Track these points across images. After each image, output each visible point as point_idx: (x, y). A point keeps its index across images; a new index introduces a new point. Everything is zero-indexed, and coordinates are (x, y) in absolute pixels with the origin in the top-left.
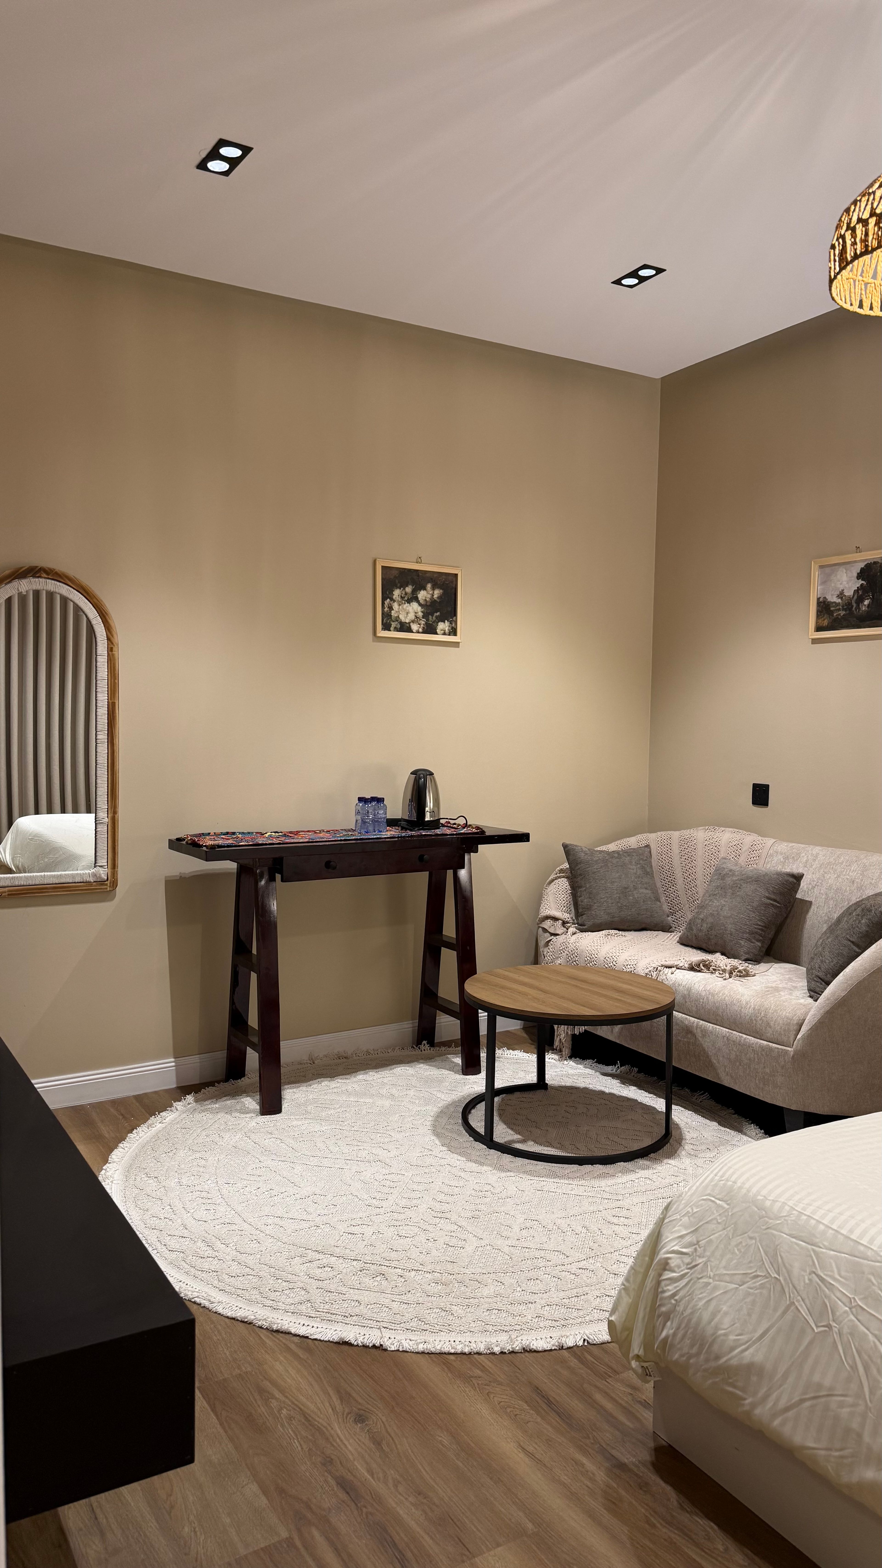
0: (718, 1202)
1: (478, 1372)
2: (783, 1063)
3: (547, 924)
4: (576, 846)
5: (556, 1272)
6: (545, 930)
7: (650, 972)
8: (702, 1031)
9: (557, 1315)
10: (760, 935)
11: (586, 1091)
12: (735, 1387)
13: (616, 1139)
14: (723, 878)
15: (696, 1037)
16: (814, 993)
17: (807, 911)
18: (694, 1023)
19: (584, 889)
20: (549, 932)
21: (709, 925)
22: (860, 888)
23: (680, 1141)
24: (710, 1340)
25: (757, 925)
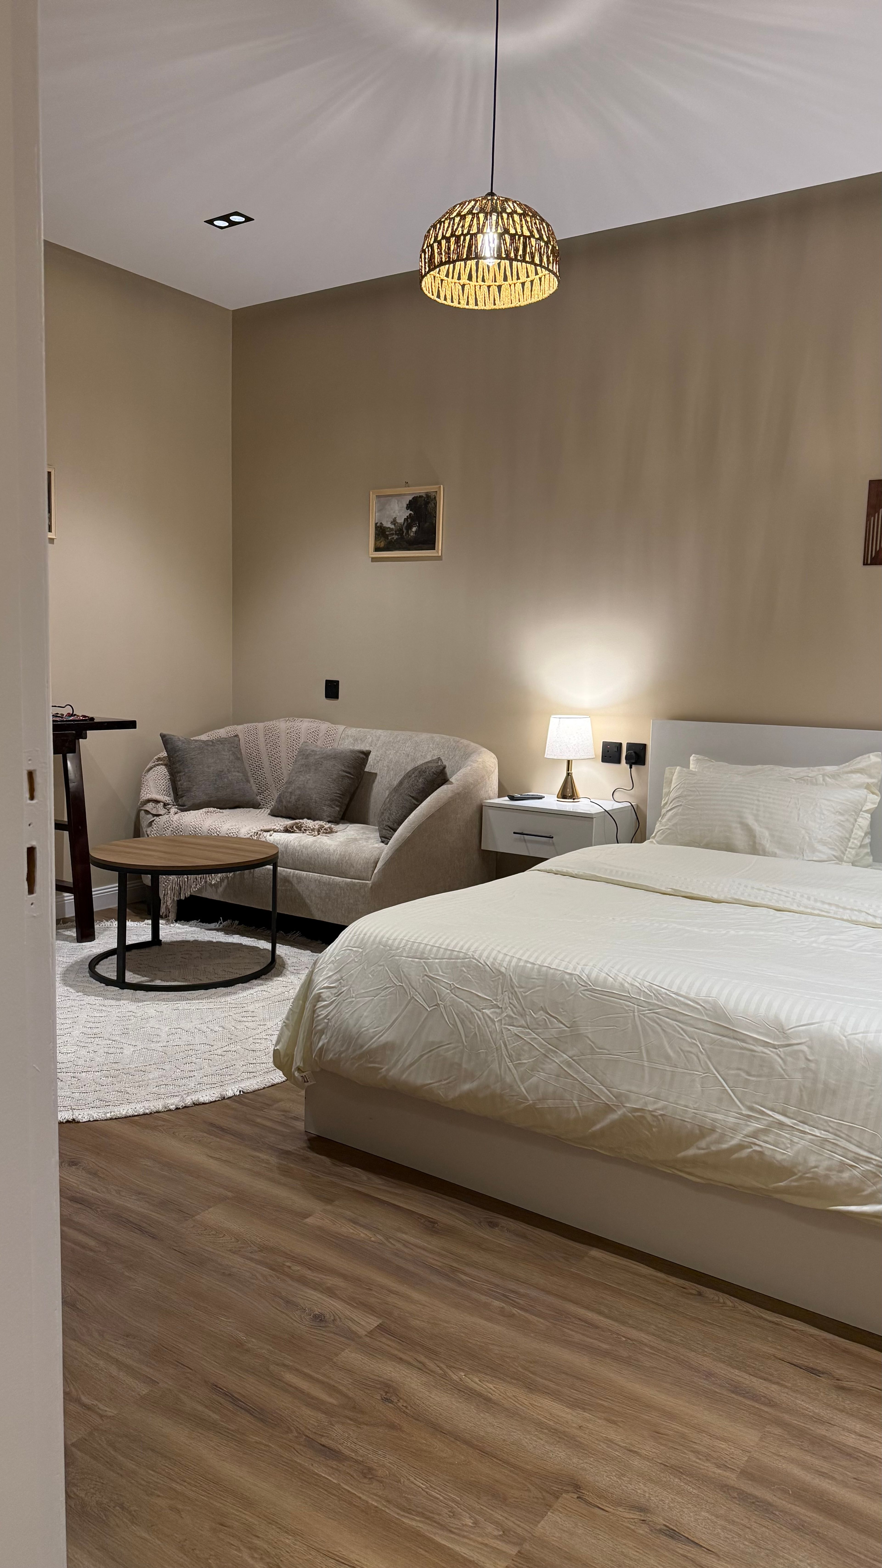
0: (354, 949)
1: (161, 1123)
2: (363, 894)
3: (149, 807)
4: (173, 736)
5: (206, 1056)
6: (147, 812)
7: (251, 836)
8: (297, 878)
9: (214, 1080)
10: (339, 802)
11: (196, 942)
12: (375, 1063)
13: (230, 970)
14: (307, 757)
15: (292, 884)
16: (385, 839)
17: (374, 781)
18: (290, 872)
19: (183, 773)
20: (152, 814)
21: (296, 797)
22: (413, 760)
23: (283, 965)
24: (356, 1036)
25: (336, 793)
